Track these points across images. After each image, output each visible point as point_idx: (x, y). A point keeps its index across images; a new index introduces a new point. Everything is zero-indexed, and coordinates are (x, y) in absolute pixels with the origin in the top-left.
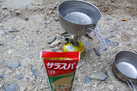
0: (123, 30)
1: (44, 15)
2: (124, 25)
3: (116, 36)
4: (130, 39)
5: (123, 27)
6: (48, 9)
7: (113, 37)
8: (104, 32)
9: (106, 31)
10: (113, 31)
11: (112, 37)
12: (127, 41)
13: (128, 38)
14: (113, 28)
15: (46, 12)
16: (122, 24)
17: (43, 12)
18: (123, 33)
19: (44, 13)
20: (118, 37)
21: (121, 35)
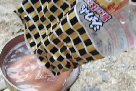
0: (121, 69)
1: (6, 34)
2: (123, 61)
3: (110, 80)
4: (131, 86)
5: (122, 63)
6: (15, 25)
7: (104, 83)
8: (92, 72)
9: (94, 70)
10: (106, 70)
11: (104, 81)
12: (127, 89)
13: (128, 84)
14: (107, 64)
15: (11, 29)
16: (120, 57)
17: (6, 28)
18: (121, 75)
19: (8, 30)
20: (112, 83)
21: (118, 78)
